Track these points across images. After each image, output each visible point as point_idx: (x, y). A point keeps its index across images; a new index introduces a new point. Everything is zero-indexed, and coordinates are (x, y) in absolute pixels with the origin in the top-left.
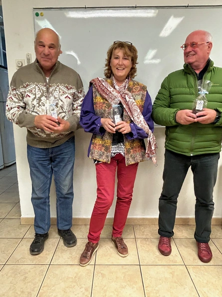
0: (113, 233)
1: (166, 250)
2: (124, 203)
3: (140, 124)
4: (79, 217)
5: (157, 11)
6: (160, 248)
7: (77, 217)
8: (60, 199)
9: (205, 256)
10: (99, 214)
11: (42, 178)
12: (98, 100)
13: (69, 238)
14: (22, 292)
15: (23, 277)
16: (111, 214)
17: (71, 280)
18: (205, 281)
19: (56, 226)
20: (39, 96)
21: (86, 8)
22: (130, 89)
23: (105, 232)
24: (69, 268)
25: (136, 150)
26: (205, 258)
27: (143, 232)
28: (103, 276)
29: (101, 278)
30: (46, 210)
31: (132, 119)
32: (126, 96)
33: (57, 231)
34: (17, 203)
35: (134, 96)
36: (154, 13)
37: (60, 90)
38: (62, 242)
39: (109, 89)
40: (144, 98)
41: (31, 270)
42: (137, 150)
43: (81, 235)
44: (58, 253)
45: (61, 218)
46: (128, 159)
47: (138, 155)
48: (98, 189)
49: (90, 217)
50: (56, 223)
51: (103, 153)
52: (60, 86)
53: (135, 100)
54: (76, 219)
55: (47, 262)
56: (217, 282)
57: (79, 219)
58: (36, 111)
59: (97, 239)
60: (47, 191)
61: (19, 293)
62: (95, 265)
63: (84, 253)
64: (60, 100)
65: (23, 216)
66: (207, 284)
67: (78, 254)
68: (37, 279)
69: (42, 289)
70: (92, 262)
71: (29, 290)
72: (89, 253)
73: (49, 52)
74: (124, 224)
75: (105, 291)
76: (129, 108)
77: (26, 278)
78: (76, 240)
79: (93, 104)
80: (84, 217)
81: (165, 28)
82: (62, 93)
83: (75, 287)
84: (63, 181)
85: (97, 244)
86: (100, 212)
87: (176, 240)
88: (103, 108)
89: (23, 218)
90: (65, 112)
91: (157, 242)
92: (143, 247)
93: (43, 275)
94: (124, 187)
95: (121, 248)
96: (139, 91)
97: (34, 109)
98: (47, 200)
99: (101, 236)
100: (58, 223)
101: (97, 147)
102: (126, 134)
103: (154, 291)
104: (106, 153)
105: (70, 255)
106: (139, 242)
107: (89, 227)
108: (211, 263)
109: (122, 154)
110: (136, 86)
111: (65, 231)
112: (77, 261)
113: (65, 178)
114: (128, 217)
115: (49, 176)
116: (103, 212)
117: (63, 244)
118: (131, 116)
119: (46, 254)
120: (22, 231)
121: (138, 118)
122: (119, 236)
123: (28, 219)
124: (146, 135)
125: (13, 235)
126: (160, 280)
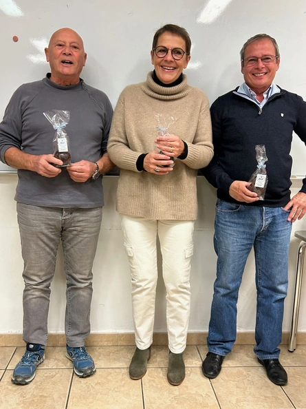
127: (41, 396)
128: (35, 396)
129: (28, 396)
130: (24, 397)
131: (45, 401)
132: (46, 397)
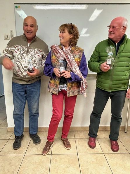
0: (62, 136)
1: (93, 145)
2: (68, 118)
3: (76, 73)
4: (42, 127)
5: (87, 6)
6: (90, 144)
7: (41, 127)
8: (31, 116)
9: (115, 148)
10: (54, 124)
11: (19, 102)
12: (53, 57)
13: (36, 139)
14: (9, 171)
15: (9, 163)
16: (61, 125)
17: (37, 164)
18: (115, 163)
19: (28, 132)
20: (22, 53)
21: (45, 4)
22: (72, 52)
23: (58, 135)
24: (36, 157)
25: (74, 88)
26: (115, 149)
27: (80, 135)
28: (56, 161)
29: (55, 162)
30: (21, 122)
31: (72, 69)
32: (69, 55)
33: (29, 135)
34: (5, 119)
35: (75, 56)
37: (35, 51)
38: (32, 141)
39: (59, 51)
40: (81, 57)
41: (14, 158)
42: (76, 88)
43: (43, 137)
44: (29, 148)
45: (31, 127)
46: (69, 93)
47: (76, 91)
48: (53, 110)
49: (48, 126)
50: (28, 131)
51: (55, 88)
52: (35, 49)
53: (74, 58)
54: (40, 128)
55: (23, 153)
56: (122, 163)
57: (42, 128)
58: (19, 61)
59: (53, 139)
60: (22, 110)
61: (7, 172)
62: (51, 154)
63: (45, 147)
64: (34, 57)
65: (9, 126)
66: (116, 164)
67: (41, 148)
68: (17, 163)
69: (20, 169)
70: (50, 153)
71: (12, 170)
72: (48, 147)
73: (30, 29)
74: (69, 131)
75: (58, 170)
76: (70, 63)
77: (10, 163)
78: (40, 140)
79: (51, 60)
80: (45, 127)
81: (92, 16)
82: (36, 53)
83: (40, 168)
84: (33, 106)
85: (53, 142)
86: (54, 123)
87: (98, 139)
88: (56, 62)
89: (9, 128)
90: (36, 64)
91: (88, 140)
92: (79, 144)
93: (20, 161)
94: (68, 109)
95: (67, 145)
96: (78, 53)
97: (18, 60)
98: (22, 116)
99: (55, 137)
100: (29, 130)
101: (52, 85)
102: (68, 78)
103: (86, 169)
104: (56, 88)
105: (37, 149)
106: (77, 140)
107: (48, 132)
108: (119, 152)
109: (66, 90)
110: (76, 50)
111: (34, 135)
112: (41, 152)
113: (34, 104)
114: (71, 126)
115: (24, 102)
116: (56, 123)
117: (33, 143)
118: (71, 68)
119: (23, 149)
120: (8, 135)
121: (75, 69)
122: (65, 137)
123: (11, 128)
124: (80, 79)
125: (3, 138)
126: (89, 162)
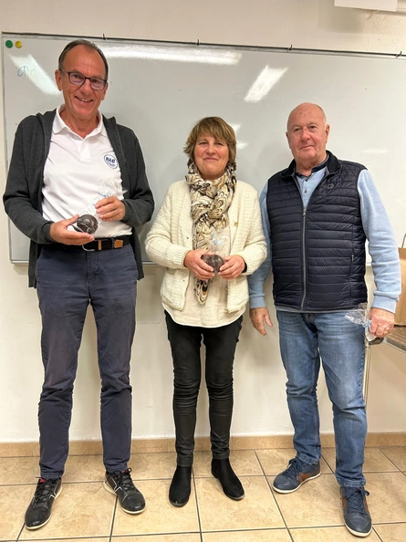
21: (104, 39)
36: (235, 58)
127: (83, 515)
128: (76, 516)
129: (69, 516)
130: (64, 517)
131: (88, 522)
132: (88, 516)
